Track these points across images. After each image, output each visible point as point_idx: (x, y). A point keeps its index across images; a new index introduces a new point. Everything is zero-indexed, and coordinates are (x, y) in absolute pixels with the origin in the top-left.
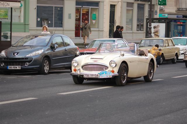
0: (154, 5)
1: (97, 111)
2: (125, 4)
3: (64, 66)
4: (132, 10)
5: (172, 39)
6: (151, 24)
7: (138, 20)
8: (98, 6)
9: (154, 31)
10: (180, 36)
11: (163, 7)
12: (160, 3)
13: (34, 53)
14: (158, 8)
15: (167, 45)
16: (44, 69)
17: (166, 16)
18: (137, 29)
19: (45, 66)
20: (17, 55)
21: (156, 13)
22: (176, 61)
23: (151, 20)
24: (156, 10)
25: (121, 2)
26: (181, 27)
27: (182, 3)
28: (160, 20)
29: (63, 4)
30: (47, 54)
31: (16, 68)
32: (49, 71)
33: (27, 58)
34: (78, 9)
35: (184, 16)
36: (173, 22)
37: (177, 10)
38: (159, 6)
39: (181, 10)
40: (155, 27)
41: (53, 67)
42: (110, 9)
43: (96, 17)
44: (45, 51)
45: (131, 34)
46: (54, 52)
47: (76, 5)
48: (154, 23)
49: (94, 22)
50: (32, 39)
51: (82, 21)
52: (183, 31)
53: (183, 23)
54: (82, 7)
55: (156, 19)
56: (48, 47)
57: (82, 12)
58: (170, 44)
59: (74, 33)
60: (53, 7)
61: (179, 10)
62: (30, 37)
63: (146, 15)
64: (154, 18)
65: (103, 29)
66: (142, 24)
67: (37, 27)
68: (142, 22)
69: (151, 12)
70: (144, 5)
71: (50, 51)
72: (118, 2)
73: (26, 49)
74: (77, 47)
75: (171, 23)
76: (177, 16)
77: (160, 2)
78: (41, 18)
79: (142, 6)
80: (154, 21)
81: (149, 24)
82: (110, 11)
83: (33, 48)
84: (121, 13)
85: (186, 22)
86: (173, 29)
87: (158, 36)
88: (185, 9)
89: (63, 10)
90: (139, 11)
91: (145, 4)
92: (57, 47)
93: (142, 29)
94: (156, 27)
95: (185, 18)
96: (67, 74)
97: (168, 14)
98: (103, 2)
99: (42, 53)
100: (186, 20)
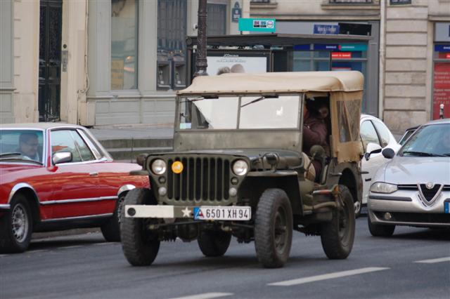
6: (206, 61)
7: (164, 45)
17: (270, 26)
18: (158, 83)
21: (235, 16)
24: (237, 4)
28: (245, 45)
37: (327, 1)
39: (345, 3)
45: (134, 106)
48: (222, 55)
53: (354, 53)
65: (11, 82)
68: (175, 56)
76: (316, 28)
80: (221, 48)
84: (88, 14)
85: (366, 52)
95: (351, 34)
97: (277, 20)
100: (366, 42)
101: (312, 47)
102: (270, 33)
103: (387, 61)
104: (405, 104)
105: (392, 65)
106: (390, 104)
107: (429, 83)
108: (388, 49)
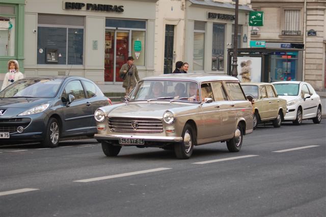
0: (242, 25)
1: (143, 211)
2: (192, 25)
3: (85, 133)
4: (204, 34)
5: (274, 84)
6: (237, 59)
7: (215, 52)
8: (145, 28)
9: (242, 70)
10: (287, 80)
11: (258, 29)
12: (251, 22)
13: (33, 110)
14: (248, 31)
15: (264, 95)
16: (50, 137)
17: (263, 44)
18: (212, 67)
19: (51, 132)
20: (3, 113)
21: (245, 40)
22: (279, 124)
23: (237, 51)
24: (245, 35)
25: (185, 20)
26: (289, 63)
27: (289, 23)
28: (252, 52)
29: (84, 24)
30: (55, 111)
31: (2, 136)
32: (60, 142)
33: (21, 119)
34: (110, 33)
35: (293, 45)
36: (275, 56)
37: (281, 34)
38: (250, 28)
39: (289, 35)
40: (243, 65)
41: (66, 135)
42: (166, 32)
43: (140, 47)
44: (52, 107)
46: (68, 108)
47: (106, 26)
48: (242, 56)
49: (137, 54)
50: (29, 85)
51: (117, 53)
52: (291, 71)
53: (292, 56)
54: (117, 29)
55: (246, 50)
56: (57, 100)
57: (116, 38)
58: (270, 93)
59: (102, 74)
60: (66, 29)
61: (286, 34)
62: (25, 82)
63: (228, 43)
64: (241, 48)
65: (153, 67)
66: (221, 58)
67: (38, 63)
68: (220, 56)
69: (236, 38)
70: (224, 25)
71: (60, 106)
72: (180, 20)
73: (19, 102)
74: (108, 99)
75: (270, 58)
76: (282, 45)
77: (252, 20)
78: (46, 49)
79: (221, 28)
80: (242, 53)
81: (233, 58)
82: (166, 37)
83: (30, 102)
84: (184, 39)
85: (297, 55)
86: (275, 68)
87: (249, 79)
88: (295, 32)
89: (83, 35)
90: (217, 36)
91: (226, 24)
92: (73, 100)
93: (221, 68)
94: (245, 65)
95: (296, 48)
96: (90, 146)
97: (266, 42)
98: (154, 20)
99: (47, 110)
100: (298, 51)
101: (275, 53)
102: (263, 47)
103: (306, 60)
104: (314, 78)
105: (308, 61)
106: (307, 77)
107: (323, 69)
108: (307, 54)
